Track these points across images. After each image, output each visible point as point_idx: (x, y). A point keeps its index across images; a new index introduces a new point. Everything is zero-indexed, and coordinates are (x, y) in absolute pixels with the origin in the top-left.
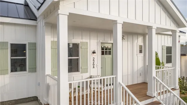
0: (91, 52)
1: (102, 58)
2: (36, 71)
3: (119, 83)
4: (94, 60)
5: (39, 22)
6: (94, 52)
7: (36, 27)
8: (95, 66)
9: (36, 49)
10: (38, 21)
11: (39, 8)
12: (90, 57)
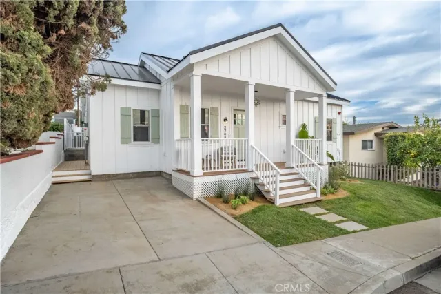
0: (222, 120)
1: (234, 128)
2: (158, 142)
3: (252, 146)
4: (225, 129)
5: (165, 86)
6: (225, 120)
7: (159, 91)
8: (227, 136)
9: (159, 117)
10: (162, 85)
11: (170, 70)
12: (222, 125)
